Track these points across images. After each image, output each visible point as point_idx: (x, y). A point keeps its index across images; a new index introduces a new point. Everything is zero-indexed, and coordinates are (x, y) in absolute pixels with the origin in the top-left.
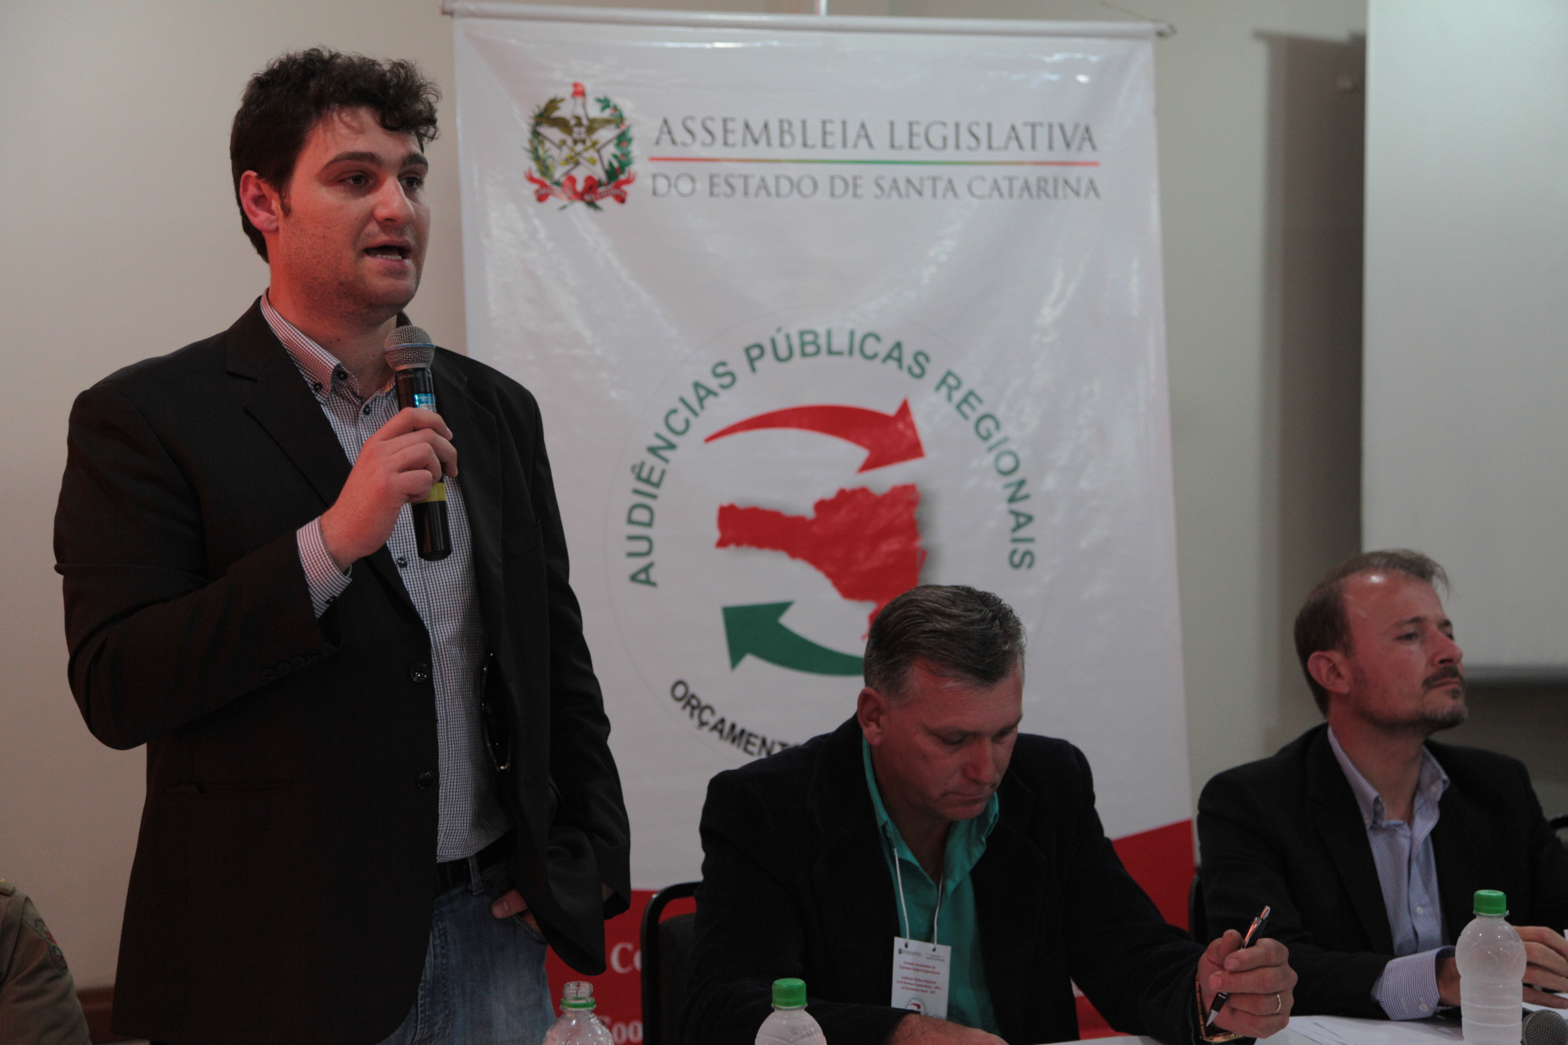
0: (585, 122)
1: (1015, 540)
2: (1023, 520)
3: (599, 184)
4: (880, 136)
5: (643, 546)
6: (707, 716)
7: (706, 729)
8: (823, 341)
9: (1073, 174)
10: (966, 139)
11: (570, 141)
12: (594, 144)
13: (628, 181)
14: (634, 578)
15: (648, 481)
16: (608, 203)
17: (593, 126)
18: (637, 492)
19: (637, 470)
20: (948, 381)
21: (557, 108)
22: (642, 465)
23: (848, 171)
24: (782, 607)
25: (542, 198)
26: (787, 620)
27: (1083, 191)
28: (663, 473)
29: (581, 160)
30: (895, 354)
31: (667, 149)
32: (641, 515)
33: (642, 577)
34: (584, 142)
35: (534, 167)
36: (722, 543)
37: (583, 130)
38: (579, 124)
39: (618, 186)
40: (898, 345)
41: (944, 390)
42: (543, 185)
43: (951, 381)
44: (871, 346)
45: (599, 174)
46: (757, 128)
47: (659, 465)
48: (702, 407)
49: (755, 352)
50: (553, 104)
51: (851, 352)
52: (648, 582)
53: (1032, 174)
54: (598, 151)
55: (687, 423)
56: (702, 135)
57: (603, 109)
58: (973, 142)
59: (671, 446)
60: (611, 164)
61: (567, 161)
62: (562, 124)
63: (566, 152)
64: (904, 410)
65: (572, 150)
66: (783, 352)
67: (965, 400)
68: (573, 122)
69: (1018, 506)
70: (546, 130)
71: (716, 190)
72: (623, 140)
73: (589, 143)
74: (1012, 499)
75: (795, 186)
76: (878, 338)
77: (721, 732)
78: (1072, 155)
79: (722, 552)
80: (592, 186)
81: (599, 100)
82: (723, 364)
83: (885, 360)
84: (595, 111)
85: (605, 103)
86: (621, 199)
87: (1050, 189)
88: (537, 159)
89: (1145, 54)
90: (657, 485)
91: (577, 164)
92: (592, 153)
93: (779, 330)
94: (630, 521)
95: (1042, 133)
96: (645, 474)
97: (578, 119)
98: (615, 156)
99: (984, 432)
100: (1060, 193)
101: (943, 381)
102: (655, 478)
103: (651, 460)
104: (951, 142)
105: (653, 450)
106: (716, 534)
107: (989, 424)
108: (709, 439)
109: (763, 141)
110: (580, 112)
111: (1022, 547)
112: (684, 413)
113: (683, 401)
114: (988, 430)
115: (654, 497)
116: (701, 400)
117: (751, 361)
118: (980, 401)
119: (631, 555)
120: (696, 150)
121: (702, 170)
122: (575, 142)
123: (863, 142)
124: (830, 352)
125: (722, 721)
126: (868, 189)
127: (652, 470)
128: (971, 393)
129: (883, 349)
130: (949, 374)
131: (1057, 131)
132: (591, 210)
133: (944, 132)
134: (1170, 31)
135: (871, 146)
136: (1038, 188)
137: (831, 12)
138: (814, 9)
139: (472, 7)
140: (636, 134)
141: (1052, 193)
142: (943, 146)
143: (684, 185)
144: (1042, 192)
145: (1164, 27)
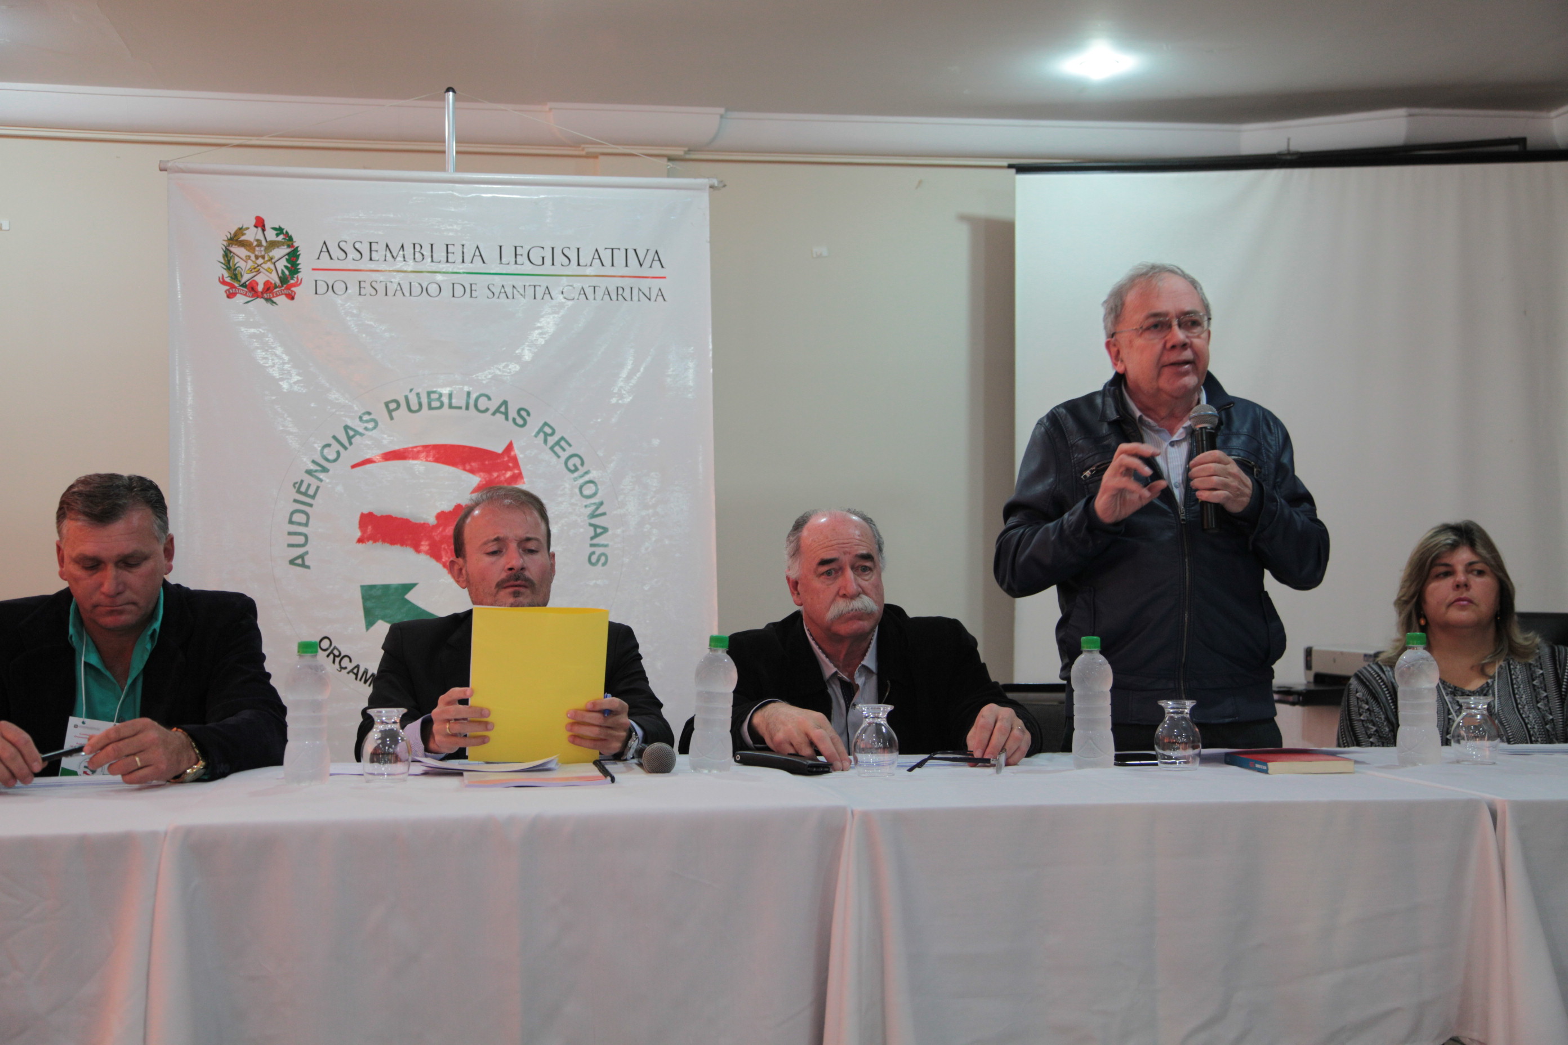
0: (264, 243)
1: (592, 545)
2: (599, 531)
3: (276, 287)
4: (490, 254)
5: (301, 540)
6: (345, 662)
7: (344, 672)
8: (445, 400)
9: (644, 284)
10: (559, 258)
11: (253, 257)
12: (271, 259)
13: (296, 285)
14: (292, 562)
15: (305, 494)
16: (281, 300)
18: (296, 501)
19: (297, 486)
20: (546, 431)
22: (302, 481)
23: (467, 280)
24: (408, 587)
25: (230, 295)
26: (410, 596)
27: (653, 298)
28: (318, 488)
29: (261, 270)
30: (502, 409)
31: (325, 261)
32: (299, 518)
33: (299, 562)
34: (263, 257)
35: (226, 274)
36: (360, 540)
37: (263, 249)
38: (260, 244)
39: (289, 288)
40: (505, 403)
41: (542, 435)
42: (232, 286)
43: (548, 430)
44: (483, 403)
45: (274, 279)
46: (395, 248)
47: (315, 483)
48: (351, 443)
49: (393, 406)
50: (241, 231)
51: (467, 408)
52: (303, 565)
53: (612, 284)
54: (274, 263)
55: (338, 453)
56: (353, 254)
57: (277, 235)
58: (566, 261)
59: (325, 470)
61: (251, 270)
63: (250, 264)
64: (510, 447)
66: (414, 406)
67: (558, 443)
69: (595, 521)
70: (235, 249)
71: (363, 291)
72: (293, 257)
73: (267, 258)
74: (593, 516)
75: (425, 289)
76: (489, 398)
77: (357, 675)
78: (645, 271)
79: (361, 545)
80: (269, 287)
81: (274, 229)
82: (369, 413)
83: (494, 414)
84: (271, 235)
85: (279, 231)
86: (292, 297)
87: (627, 295)
88: (228, 268)
89: (704, 199)
90: (313, 497)
91: (259, 272)
92: (269, 265)
93: (411, 390)
94: (291, 522)
95: (619, 256)
96: (303, 489)
98: (286, 267)
99: (573, 468)
100: (635, 298)
101: (541, 430)
102: (311, 492)
103: (308, 479)
104: (548, 261)
105: (309, 472)
107: (576, 461)
109: (400, 258)
111: (599, 551)
112: (336, 446)
114: (575, 465)
115: (311, 505)
117: (390, 412)
118: (570, 445)
119: (290, 546)
120: (349, 264)
121: (352, 279)
122: (257, 257)
123: (478, 259)
124: (451, 407)
125: (358, 667)
126: (481, 292)
127: (309, 485)
128: (562, 438)
129: (493, 406)
130: (546, 424)
131: (632, 254)
132: (269, 305)
133: (542, 253)
134: (721, 185)
135: (484, 262)
136: (618, 294)
137: (458, 169)
138: (443, 169)
139: (181, 166)
140: (302, 251)
141: (628, 298)
142: (541, 263)
143: (339, 287)
144: (620, 297)
145: (715, 182)
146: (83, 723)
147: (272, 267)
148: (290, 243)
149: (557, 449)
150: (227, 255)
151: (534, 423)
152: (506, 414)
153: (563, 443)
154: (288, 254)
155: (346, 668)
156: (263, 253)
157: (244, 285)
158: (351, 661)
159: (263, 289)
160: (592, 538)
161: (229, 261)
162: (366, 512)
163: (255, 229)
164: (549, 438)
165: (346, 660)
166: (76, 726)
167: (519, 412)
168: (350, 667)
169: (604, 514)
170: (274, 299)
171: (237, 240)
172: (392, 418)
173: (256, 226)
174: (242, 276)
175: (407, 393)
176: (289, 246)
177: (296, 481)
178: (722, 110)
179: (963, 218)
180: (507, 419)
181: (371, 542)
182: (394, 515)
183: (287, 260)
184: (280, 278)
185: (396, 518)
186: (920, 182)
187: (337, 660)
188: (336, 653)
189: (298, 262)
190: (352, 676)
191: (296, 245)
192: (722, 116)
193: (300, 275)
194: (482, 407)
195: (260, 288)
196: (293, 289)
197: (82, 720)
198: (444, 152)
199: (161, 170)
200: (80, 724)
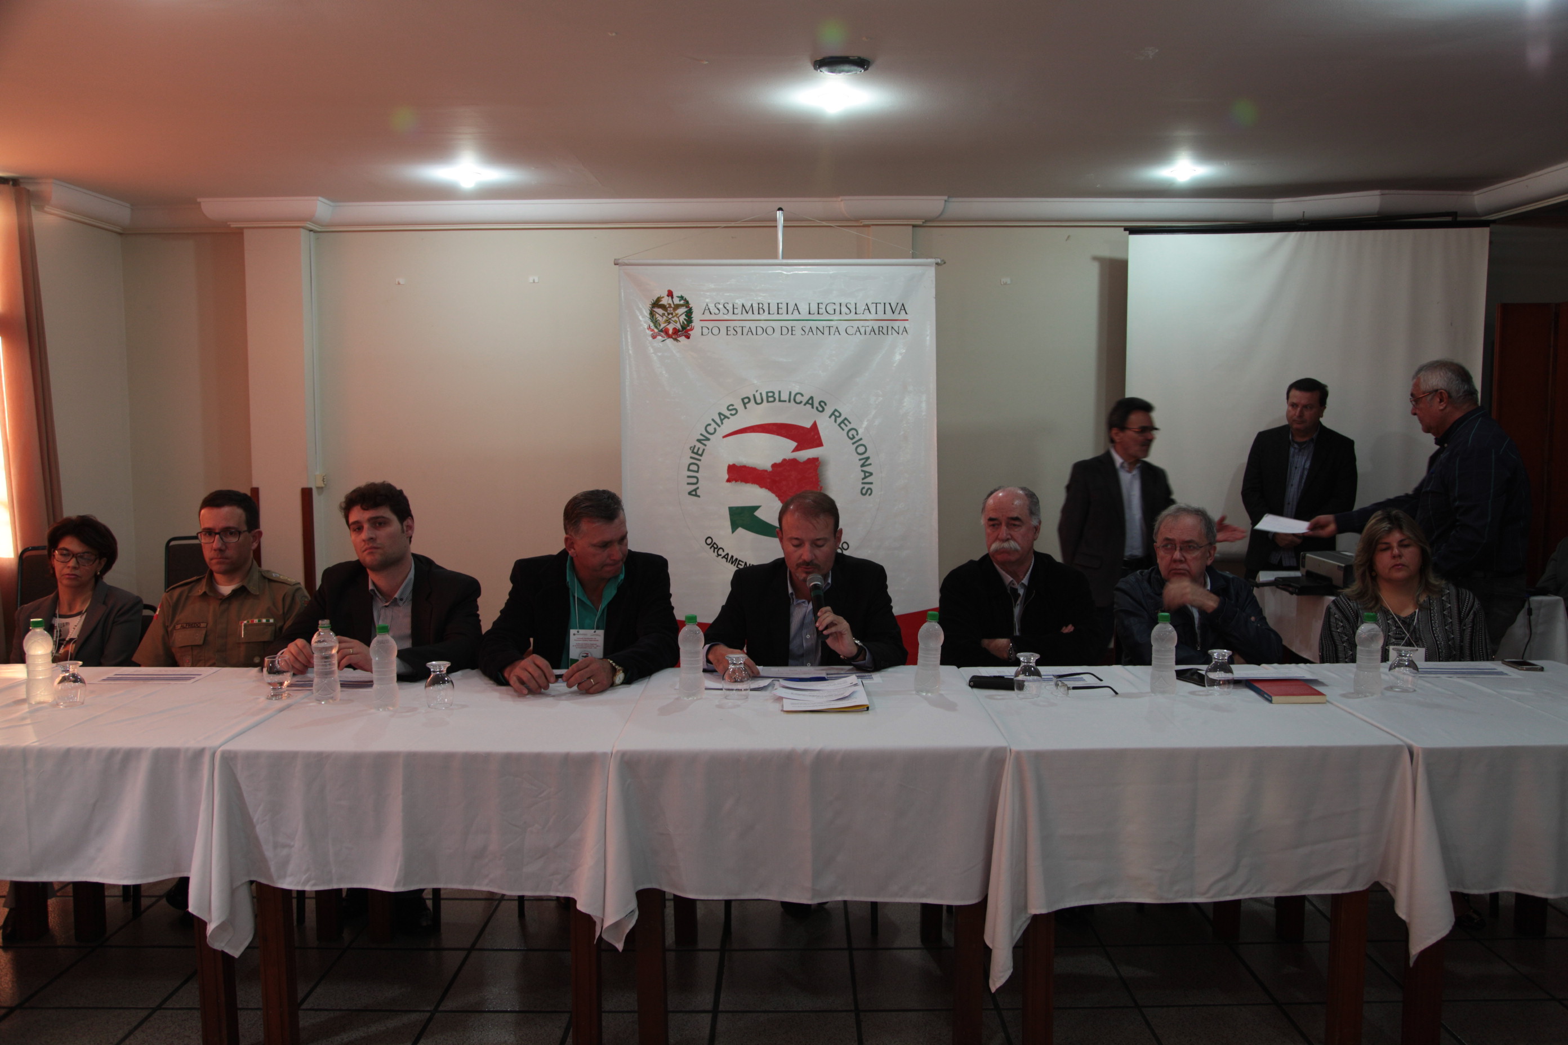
0: (673, 306)
1: (863, 483)
2: (868, 474)
3: (679, 331)
4: (803, 308)
5: (694, 480)
6: (720, 552)
7: (720, 557)
8: (777, 396)
9: (896, 324)
10: (844, 309)
11: (666, 314)
12: (677, 314)
13: (691, 330)
14: (690, 493)
15: (697, 453)
16: (682, 339)
17: (677, 307)
18: (691, 458)
19: (692, 449)
20: (835, 414)
21: (660, 301)
22: (695, 446)
23: (789, 324)
24: (757, 508)
26: (757, 513)
27: (901, 332)
28: (704, 450)
29: (671, 321)
30: (810, 401)
31: (707, 316)
32: (694, 468)
33: (694, 493)
34: (672, 314)
36: (728, 481)
37: (672, 309)
39: (687, 331)
40: (812, 398)
41: (833, 417)
43: (837, 414)
44: (799, 398)
45: (678, 326)
46: (748, 307)
47: (702, 447)
48: (722, 423)
49: (746, 401)
50: (659, 299)
51: (789, 401)
52: (696, 495)
53: (876, 325)
54: (678, 318)
55: (715, 429)
56: (723, 310)
57: (680, 301)
58: (848, 311)
59: (708, 439)
60: (683, 322)
62: (663, 307)
64: (815, 425)
65: (667, 317)
66: (759, 401)
67: (843, 422)
68: (667, 306)
69: (865, 469)
71: (729, 333)
72: (689, 313)
73: (674, 315)
74: (863, 466)
75: (765, 331)
76: (802, 395)
77: (727, 559)
78: (896, 316)
79: (728, 484)
80: (676, 331)
81: (678, 297)
83: (805, 405)
84: (677, 301)
85: (681, 298)
86: (688, 337)
87: (885, 331)
89: (931, 272)
90: (701, 455)
91: (669, 323)
93: (757, 391)
94: (689, 470)
95: (881, 307)
96: (695, 451)
97: (670, 304)
98: (685, 319)
99: (851, 437)
100: (890, 333)
101: (833, 414)
102: (700, 452)
103: (698, 445)
104: (838, 311)
105: (699, 441)
106: (726, 477)
107: (853, 432)
108: (724, 437)
109: (750, 312)
110: (670, 302)
111: (867, 486)
112: (714, 425)
113: (713, 420)
114: (853, 435)
115: (700, 460)
116: (722, 420)
117: (745, 404)
118: (850, 423)
119: (688, 484)
120: (721, 317)
121: (723, 326)
122: (669, 314)
123: (796, 312)
124: (780, 401)
125: (728, 554)
126: (798, 332)
127: (699, 449)
129: (805, 399)
130: (836, 410)
131: (888, 306)
132: (675, 342)
133: (835, 307)
134: (943, 263)
135: (800, 313)
136: (879, 331)
137: (783, 258)
138: (776, 257)
139: (626, 261)
140: (694, 310)
141: (885, 332)
142: (833, 313)
143: (715, 331)
144: (881, 333)
145: (939, 261)
146: (578, 632)
147: (677, 319)
148: (687, 305)
149: (843, 425)
150: (652, 314)
151: (829, 410)
152: (812, 405)
153: (846, 422)
154: (686, 312)
155: (721, 555)
156: (672, 311)
157: (661, 331)
158: (723, 551)
159: (672, 333)
160: (863, 479)
161: (653, 317)
162: (731, 464)
163: (667, 298)
164: (838, 419)
165: (721, 550)
166: (574, 634)
167: (820, 403)
168: (723, 554)
169: (870, 464)
170: (679, 339)
171: (657, 304)
172: (746, 408)
173: (668, 296)
174: (660, 325)
175: (755, 393)
176: (687, 307)
177: (691, 446)
178: (946, 198)
179: (1095, 258)
180: (813, 407)
181: (734, 482)
182: (747, 465)
183: (686, 315)
184: (682, 326)
185: (748, 467)
186: (1069, 237)
187: (716, 550)
188: (715, 546)
189: (692, 316)
190: (724, 560)
191: (690, 306)
192: (945, 201)
193: (693, 324)
194: (798, 400)
195: (671, 332)
196: (689, 332)
197: (577, 630)
198: (776, 227)
199: (615, 264)
200: (576, 633)
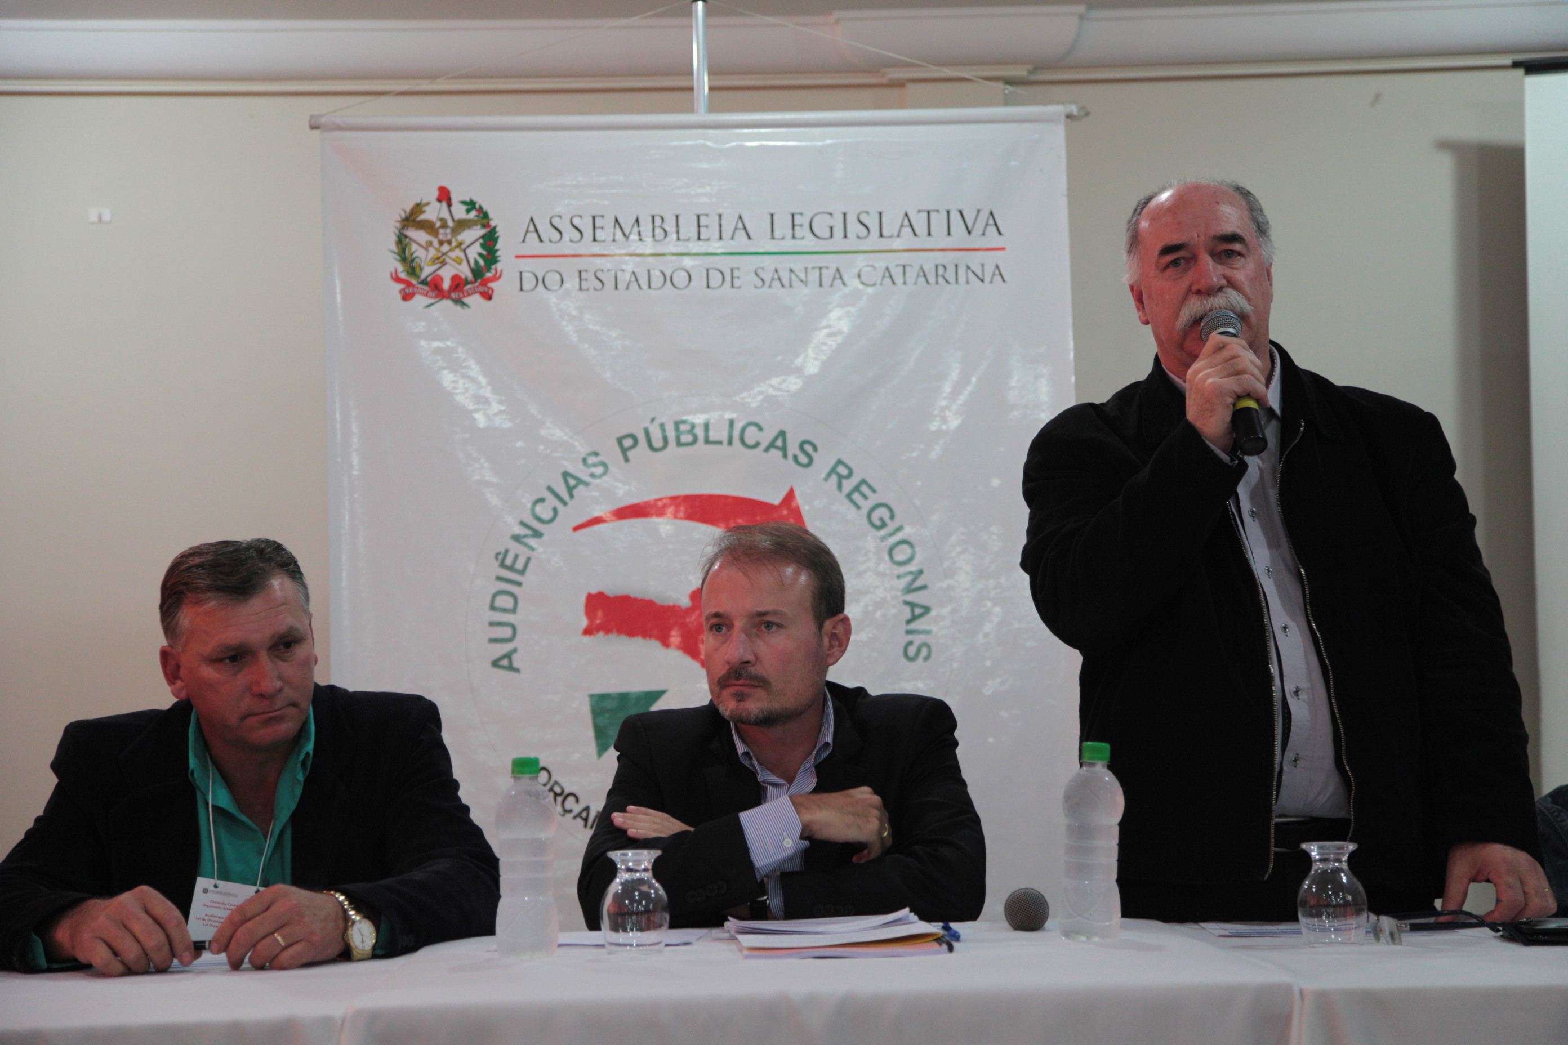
2: (918, 612)
3: (466, 282)
4: (758, 225)
5: (507, 632)
7: (569, 816)
8: (700, 432)
9: (975, 259)
10: (853, 227)
14: (495, 664)
15: (511, 568)
16: (475, 300)
18: (499, 579)
19: (500, 557)
20: (839, 472)
23: (726, 264)
25: (407, 297)
27: (987, 279)
28: (528, 560)
30: (779, 442)
31: (533, 245)
33: (504, 663)
34: (449, 242)
35: (400, 267)
38: (444, 225)
39: (485, 283)
40: (782, 434)
41: (834, 478)
42: (409, 284)
45: (465, 272)
46: (627, 224)
47: (524, 552)
48: (572, 496)
49: (628, 443)
50: (418, 208)
51: (730, 442)
52: (511, 668)
53: (929, 260)
55: (555, 511)
56: (570, 233)
57: (468, 211)
58: (863, 231)
59: (537, 534)
61: (434, 261)
63: (432, 252)
66: (658, 443)
67: (857, 489)
70: (412, 233)
71: (584, 285)
73: (454, 244)
74: (909, 590)
75: (668, 278)
77: (586, 820)
78: (975, 241)
79: (587, 639)
80: (458, 283)
81: (464, 203)
82: (596, 454)
83: (767, 450)
84: (460, 212)
85: (471, 205)
86: (488, 296)
87: (951, 275)
88: (403, 260)
89: (1057, 137)
90: (522, 572)
91: (444, 263)
92: (458, 253)
94: (493, 608)
95: (938, 222)
96: (509, 561)
98: (480, 255)
99: (878, 523)
100: (962, 279)
101: (833, 471)
102: (519, 565)
104: (838, 232)
107: (883, 512)
109: (634, 237)
111: (918, 639)
114: (881, 519)
115: (519, 584)
117: (624, 451)
119: (493, 641)
120: (565, 248)
121: (570, 268)
122: (441, 243)
123: (741, 234)
125: (587, 809)
126: (746, 279)
127: (516, 557)
128: (863, 482)
129: (766, 438)
130: (840, 462)
131: (956, 217)
132: (458, 308)
133: (830, 222)
134: (1082, 112)
135: (749, 238)
136: (937, 276)
137: (711, 110)
138: (691, 110)
139: (337, 121)
140: (501, 232)
141: (952, 279)
142: (829, 236)
143: (553, 280)
144: (941, 279)
145: (1074, 109)
178: (1082, 10)
186: (1378, 96)
192: (1082, 17)
198: (692, 88)
199: (313, 128)
